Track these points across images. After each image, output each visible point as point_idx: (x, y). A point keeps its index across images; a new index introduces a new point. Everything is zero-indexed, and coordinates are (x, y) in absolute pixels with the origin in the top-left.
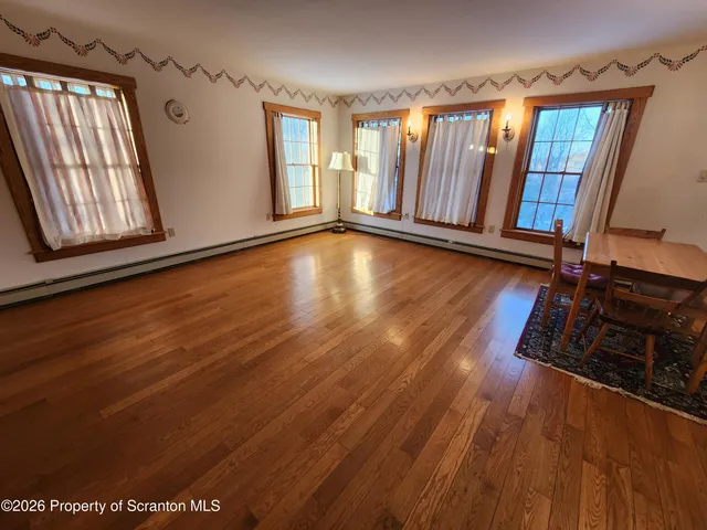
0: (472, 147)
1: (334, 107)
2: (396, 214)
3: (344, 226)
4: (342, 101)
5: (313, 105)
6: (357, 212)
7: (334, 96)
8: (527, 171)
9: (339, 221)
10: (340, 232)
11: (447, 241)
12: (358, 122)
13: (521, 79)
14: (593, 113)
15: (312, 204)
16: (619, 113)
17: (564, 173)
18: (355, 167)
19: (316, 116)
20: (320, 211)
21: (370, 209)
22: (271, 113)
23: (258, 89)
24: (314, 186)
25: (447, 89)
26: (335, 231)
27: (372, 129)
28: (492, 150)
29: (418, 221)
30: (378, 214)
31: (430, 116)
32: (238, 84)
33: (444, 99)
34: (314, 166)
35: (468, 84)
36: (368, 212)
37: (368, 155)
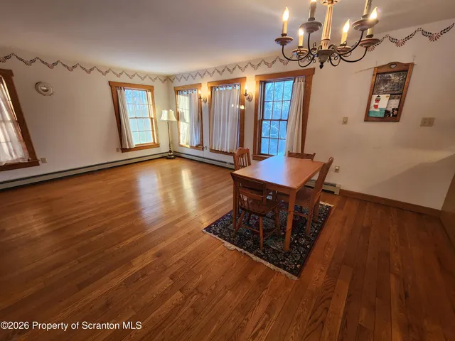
0: (233, 106)
1: (163, 82)
2: (200, 146)
3: (174, 155)
4: (168, 79)
5: (147, 82)
6: (182, 146)
7: (163, 76)
8: (263, 119)
9: (170, 151)
10: (172, 159)
11: (226, 163)
12: (177, 92)
13: (253, 65)
14: (289, 84)
15: (152, 141)
16: (300, 83)
17: (280, 120)
18: (178, 119)
19: (151, 89)
20: (157, 146)
21: (187, 144)
22: (115, 88)
23: (105, 74)
24: (153, 131)
25: (218, 71)
26: (168, 158)
27: (185, 95)
28: (242, 107)
29: (212, 150)
30: (192, 147)
31: (212, 87)
32: (89, 71)
33: (217, 77)
34: (152, 119)
35: (227, 68)
36: (187, 146)
37: (184, 111)
